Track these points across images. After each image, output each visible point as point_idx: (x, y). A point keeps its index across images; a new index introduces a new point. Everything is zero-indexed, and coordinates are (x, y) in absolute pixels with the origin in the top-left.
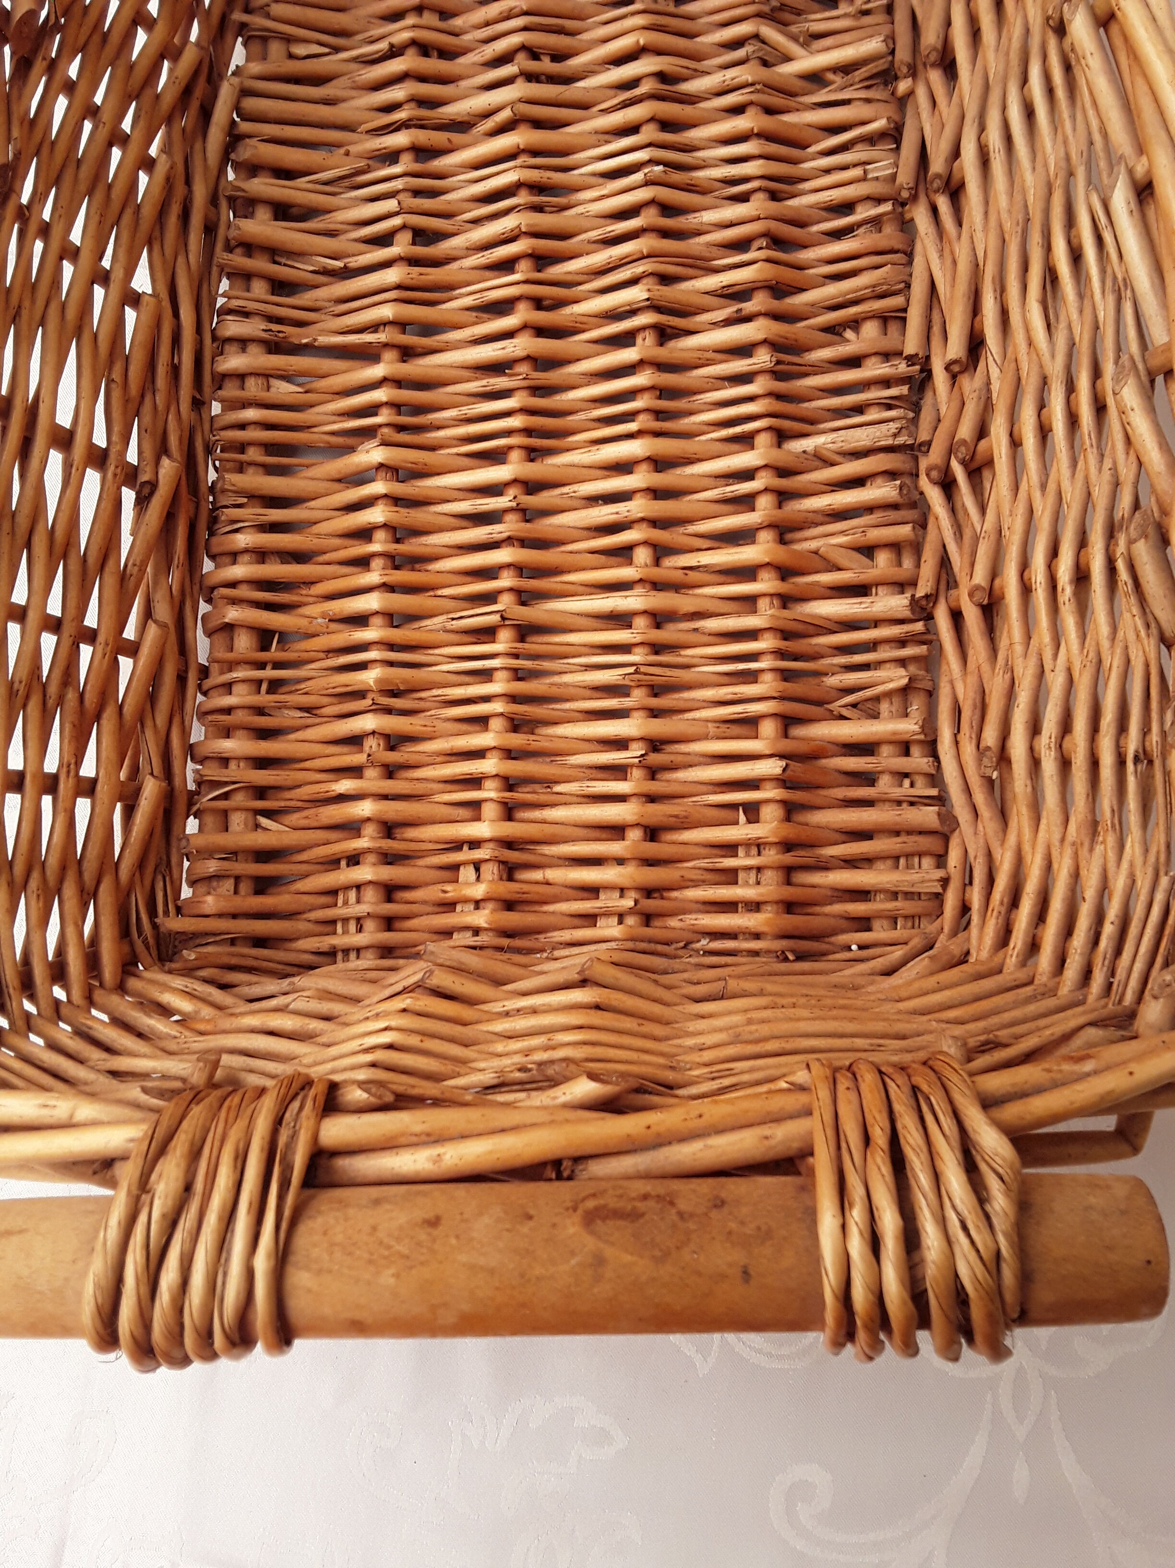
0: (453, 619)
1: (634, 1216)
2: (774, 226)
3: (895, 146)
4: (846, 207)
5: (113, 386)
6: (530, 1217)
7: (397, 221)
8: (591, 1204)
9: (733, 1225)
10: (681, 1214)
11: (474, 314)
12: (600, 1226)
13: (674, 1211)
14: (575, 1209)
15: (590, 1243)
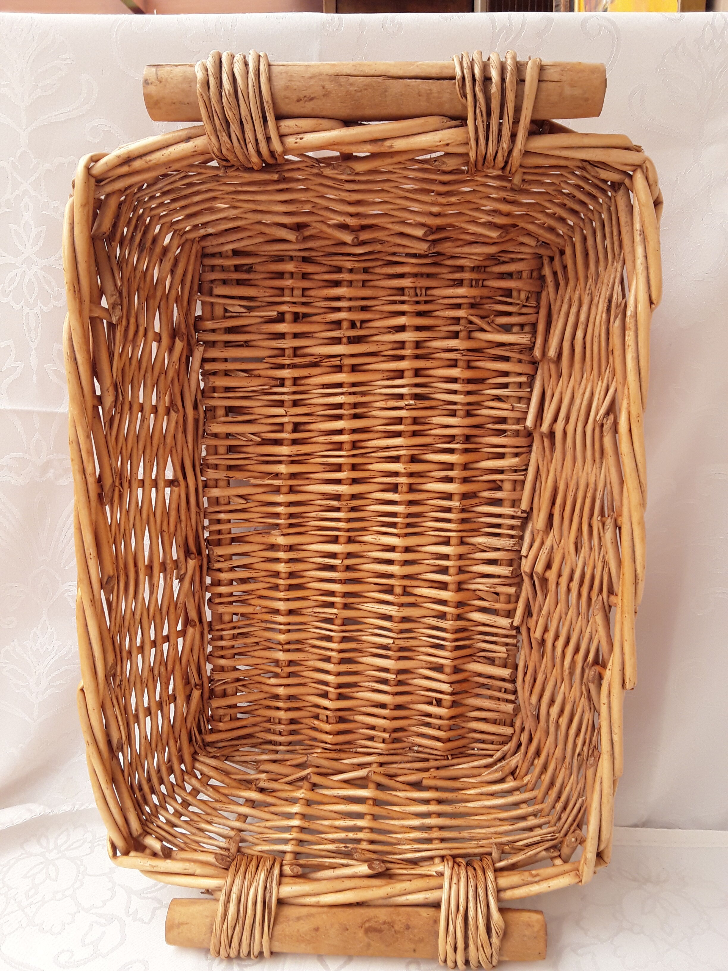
0: (315, 612)
1: (380, 931)
2: (467, 431)
3: (529, 390)
4: (503, 420)
5: (164, 534)
6: (347, 930)
7: (286, 419)
8: (367, 925)
9: (411, 936)
10: (395, 931)
11: (323, 467)
12: (370, 935)
13: (393, 930)
14: (362, 927)
15: (366, 940)
